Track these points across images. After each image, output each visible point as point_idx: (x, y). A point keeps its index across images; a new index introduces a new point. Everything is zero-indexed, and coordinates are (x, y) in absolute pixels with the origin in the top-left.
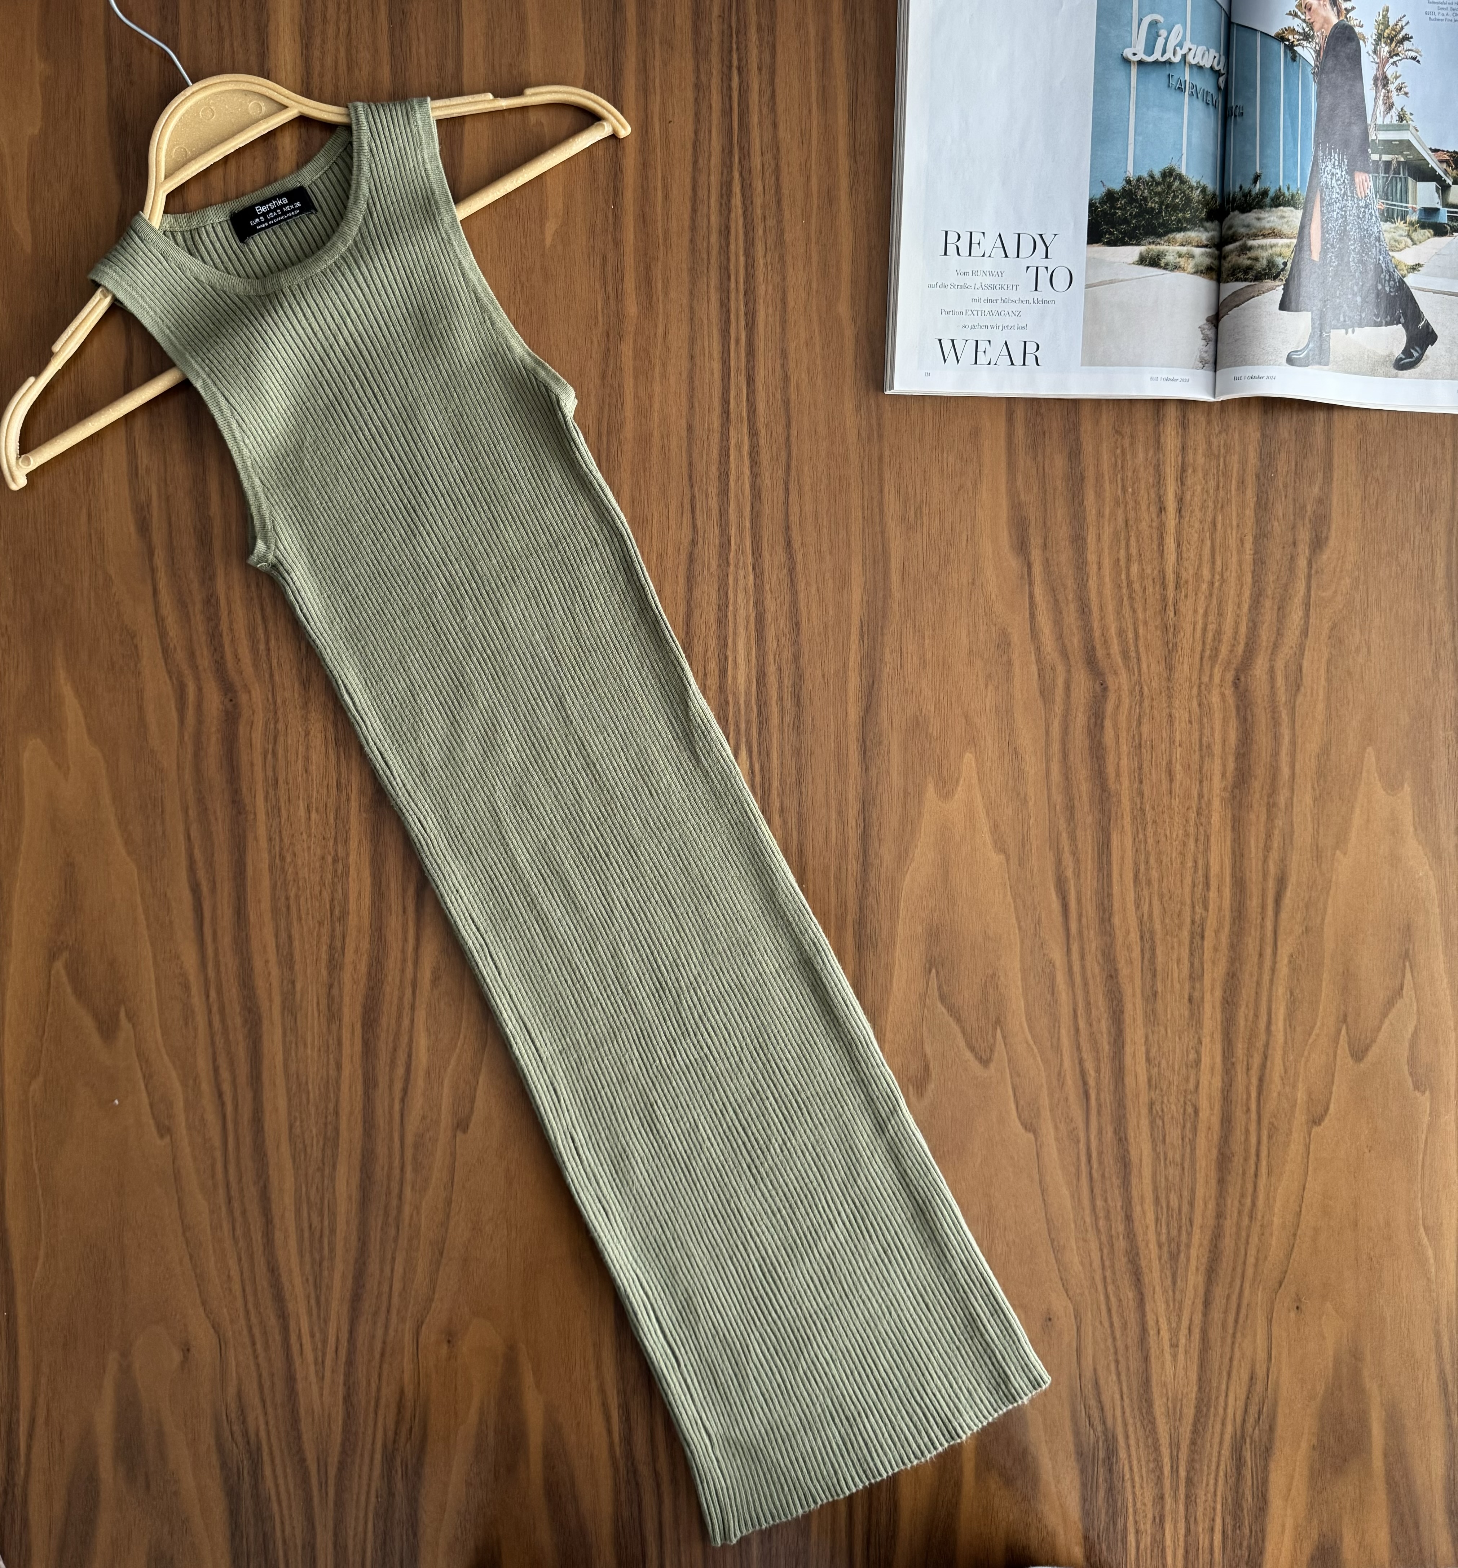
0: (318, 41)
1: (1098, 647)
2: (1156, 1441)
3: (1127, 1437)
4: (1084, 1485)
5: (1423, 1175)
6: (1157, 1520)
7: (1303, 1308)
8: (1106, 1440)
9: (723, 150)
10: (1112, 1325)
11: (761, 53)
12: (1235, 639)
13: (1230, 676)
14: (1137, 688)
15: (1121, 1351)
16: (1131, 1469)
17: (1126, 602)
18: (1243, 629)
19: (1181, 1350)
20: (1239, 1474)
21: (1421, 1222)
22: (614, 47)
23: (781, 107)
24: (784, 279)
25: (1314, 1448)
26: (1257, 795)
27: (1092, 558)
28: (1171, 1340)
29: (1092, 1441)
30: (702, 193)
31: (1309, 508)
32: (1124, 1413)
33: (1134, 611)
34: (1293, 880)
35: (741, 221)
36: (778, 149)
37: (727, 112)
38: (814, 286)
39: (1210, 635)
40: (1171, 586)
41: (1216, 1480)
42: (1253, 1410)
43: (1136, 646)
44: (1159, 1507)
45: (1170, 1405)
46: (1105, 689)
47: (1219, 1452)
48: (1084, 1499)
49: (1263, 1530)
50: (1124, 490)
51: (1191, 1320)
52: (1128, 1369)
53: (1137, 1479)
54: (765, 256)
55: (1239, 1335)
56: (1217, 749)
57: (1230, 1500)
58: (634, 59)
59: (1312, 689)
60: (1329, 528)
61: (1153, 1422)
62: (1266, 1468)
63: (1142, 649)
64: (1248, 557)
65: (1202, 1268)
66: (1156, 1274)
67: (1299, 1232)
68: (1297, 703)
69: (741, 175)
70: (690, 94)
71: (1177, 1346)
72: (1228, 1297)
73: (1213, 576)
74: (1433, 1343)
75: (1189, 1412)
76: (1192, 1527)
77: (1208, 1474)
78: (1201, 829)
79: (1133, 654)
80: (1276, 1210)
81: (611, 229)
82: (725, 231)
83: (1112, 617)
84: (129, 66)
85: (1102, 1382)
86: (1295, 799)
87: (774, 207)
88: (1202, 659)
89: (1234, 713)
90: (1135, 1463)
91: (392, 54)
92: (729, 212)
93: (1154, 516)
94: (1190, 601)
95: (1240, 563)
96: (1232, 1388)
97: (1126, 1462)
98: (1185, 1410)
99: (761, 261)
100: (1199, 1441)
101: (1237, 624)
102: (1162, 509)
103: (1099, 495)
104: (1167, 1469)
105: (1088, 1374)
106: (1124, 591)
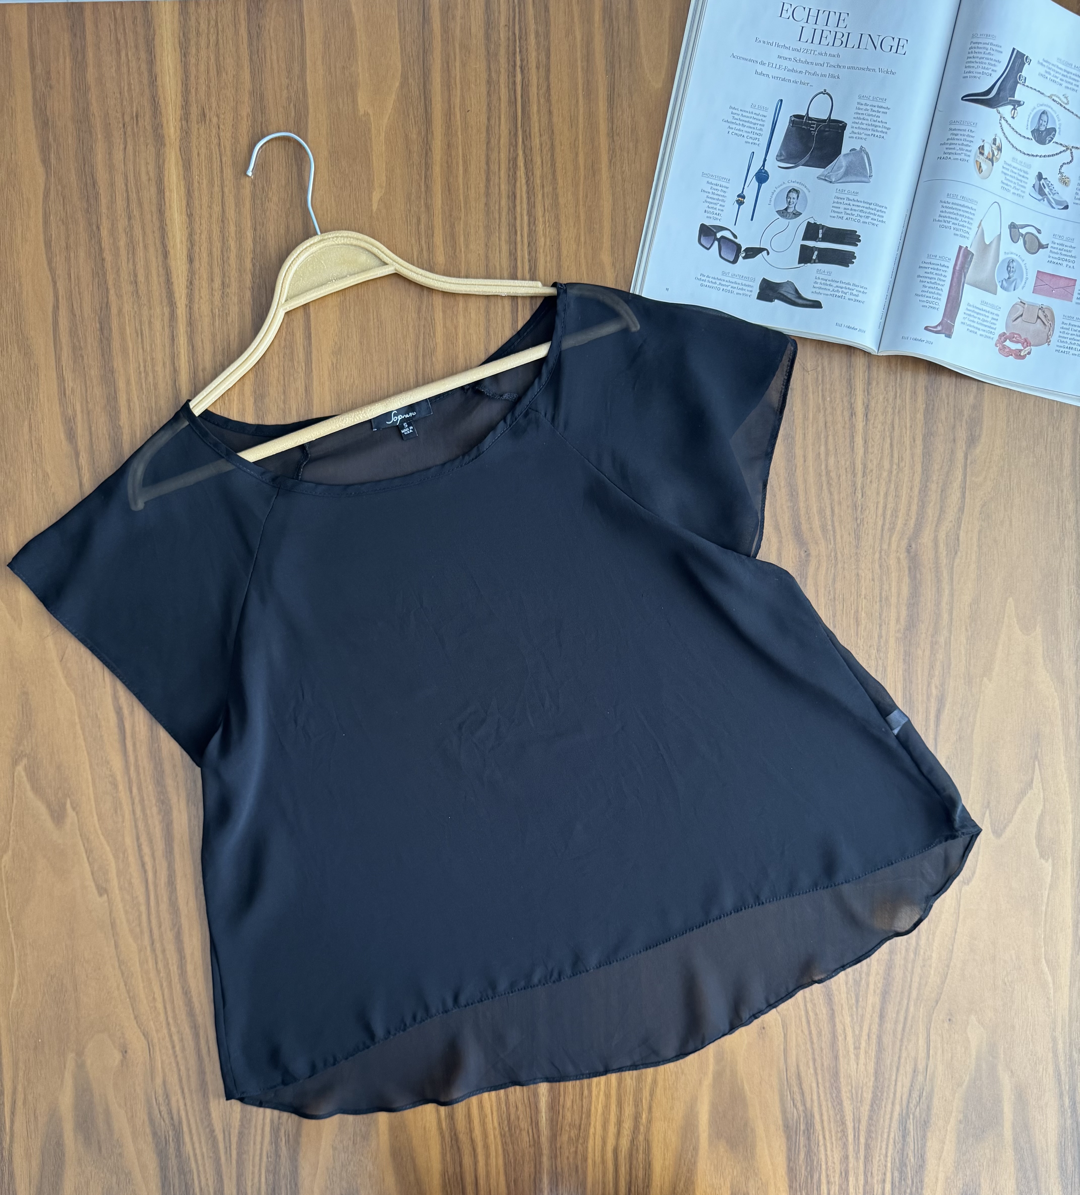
0: (193, 51)
1: (803, 522)
2: (843, 1117)
3: (821, 1115)
4: (789, 1149)
5: (1046, 921)
6: (843, 1174)
7: (954, 1020)
8: (806, 1116)
9: (510, 133)
10: (810, 1033)
11: (539, 54)
12: (908, 515)
13: (904, 543)
14: (833, 554)
15: (816, 1053)
16: (824, 1138)
17: (825, 487)
18: (914, 508)
19: (862, 1051)
20: (904, 1140)
21: (1043, 956)
22: (424, 51)
23: (554, 98)
24: (559, 233)
25: (960, 1122)
26: (924, 636)
27: (799, 452)
28: (854, 1043)
29: (795, 1118)
30: (494, 167)
31: (966, 413)
32: (819, 1097)
33: (831, 493)
34: (949, 700)
35: (524, 188)
36: (553, 131)
37: (512, 102)
38: (582, 239)
39: (889, 513)
40: (860, 474)
41: (887, 1145)
42: (915, 1095)
43: (833, 521)
44: (845, 1165)
45: (854, 1091)
46: (808, 555)
47: (890, 1126)
48: (789, 1160)
49: (921, 1181)
50: (824, 399)
51: (870, 1029)
52: (823, 1065)
53: (828, 1145)
54: (544, 216)
55: (905, 1040)
56: (893, 600)
57: (897, 1160)
58: (439, 61)
59: (967, 553)
60: (981, 428)
61: (841, 1103)
62: (924, 1137)
63: (837, 524)
64: (919, 450)
65: (878, 991)
66: (844, 996)
67: (952, 964)
68: (955, 564)
69: (524, 152)
70: (483, 89)
71: (859, 1048)
72: (898, 1012)
73: (891, 466)
74: (1051, 1045)
75: (868, 1096)
76: (869, 1179)
77: (881, 1141)
78: (880, 662)
79: (830, 528)
80: (934, 948)
81: (423, 195)
82: (513, 196)
83: (814, 499)
84: (48, 73)
85: (803, 1074)
86: (952, 638)
87: (550, 177)
88: (882, 530)
89: (907, 572)
90: (827, 1133)
91: (251, 60)
92: (515, 182)
93: (847, 419)
94: (875, 485)
95: (913, 456)
96: (899, 1079)
97: (821, 1133)
98: (865, 1095)
99: (541, 219)
100: (875, 1118)
101: (910, 504)
102: (853, 414)
103: (805, 403)
104: (851, 1138)
105: (793, 1069)
106: (824, 478)
